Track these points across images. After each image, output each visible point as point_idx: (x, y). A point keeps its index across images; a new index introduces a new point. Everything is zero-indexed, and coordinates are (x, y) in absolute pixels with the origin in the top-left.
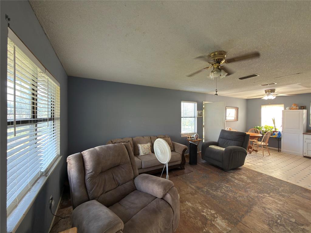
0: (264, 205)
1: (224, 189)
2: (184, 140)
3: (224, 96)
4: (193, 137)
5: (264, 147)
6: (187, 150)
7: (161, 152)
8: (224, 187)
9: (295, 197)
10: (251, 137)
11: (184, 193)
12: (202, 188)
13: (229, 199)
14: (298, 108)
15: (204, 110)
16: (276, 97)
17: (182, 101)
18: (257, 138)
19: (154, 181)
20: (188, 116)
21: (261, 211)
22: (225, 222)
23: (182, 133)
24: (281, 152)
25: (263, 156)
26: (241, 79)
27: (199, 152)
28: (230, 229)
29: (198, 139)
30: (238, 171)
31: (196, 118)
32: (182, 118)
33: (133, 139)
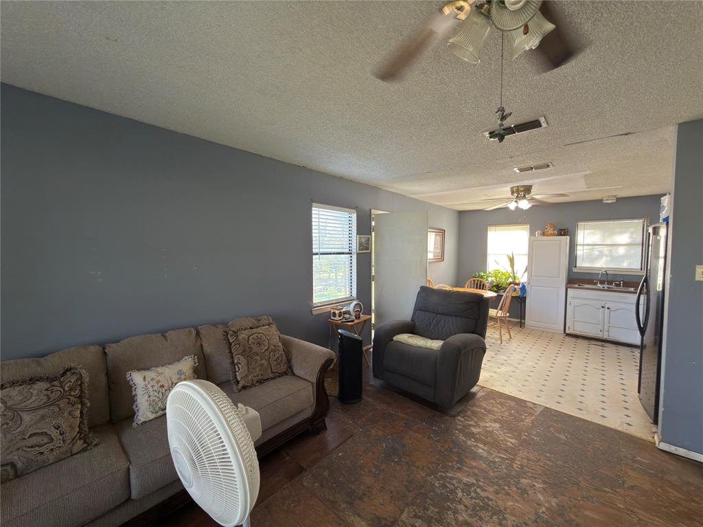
3: (417, 200)
4: (348, 312)
5: (501, 322)
14: (556, 232)
15: (373, 234)
17: (314, 204)
20: (333, 251)
23: (314, 302)
24: (524, 327)
25: (499, 342)
29: (361, 316)
31: (354, 257)
32: (314, 256)
33: (105, 353)
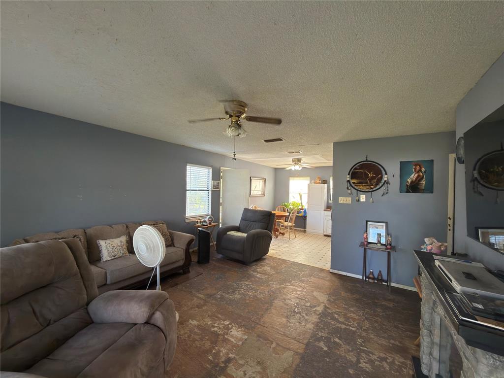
0: (284, 296)
1: (243, 288)
2: (191, 227)
4: (205, 221)
5: (291, 229)
6: (194, 242)
7: (147, 249)
8: (243, 287)
9: (313, 279)
10: (277, 216)
11: (186, 309)
12: (215, 294)
13: (248, 300)
14: (320, 182)
15: (221, 180)
16: (303, 168)
17: (188, 164)
18: (285, 218)
19: (132, 298)
20: (198, 189)
21: (281, 304)
22: (241, 331)
23: (186, 215)
24: (306, 232)
25: (289, 239)
26: (267, 141)
27: (213, 243)
28: (246, 337)
29: (212, 223)
30: (262, 261)
31: (210, 192)
32: (187, 192)
33: (85, 232)
